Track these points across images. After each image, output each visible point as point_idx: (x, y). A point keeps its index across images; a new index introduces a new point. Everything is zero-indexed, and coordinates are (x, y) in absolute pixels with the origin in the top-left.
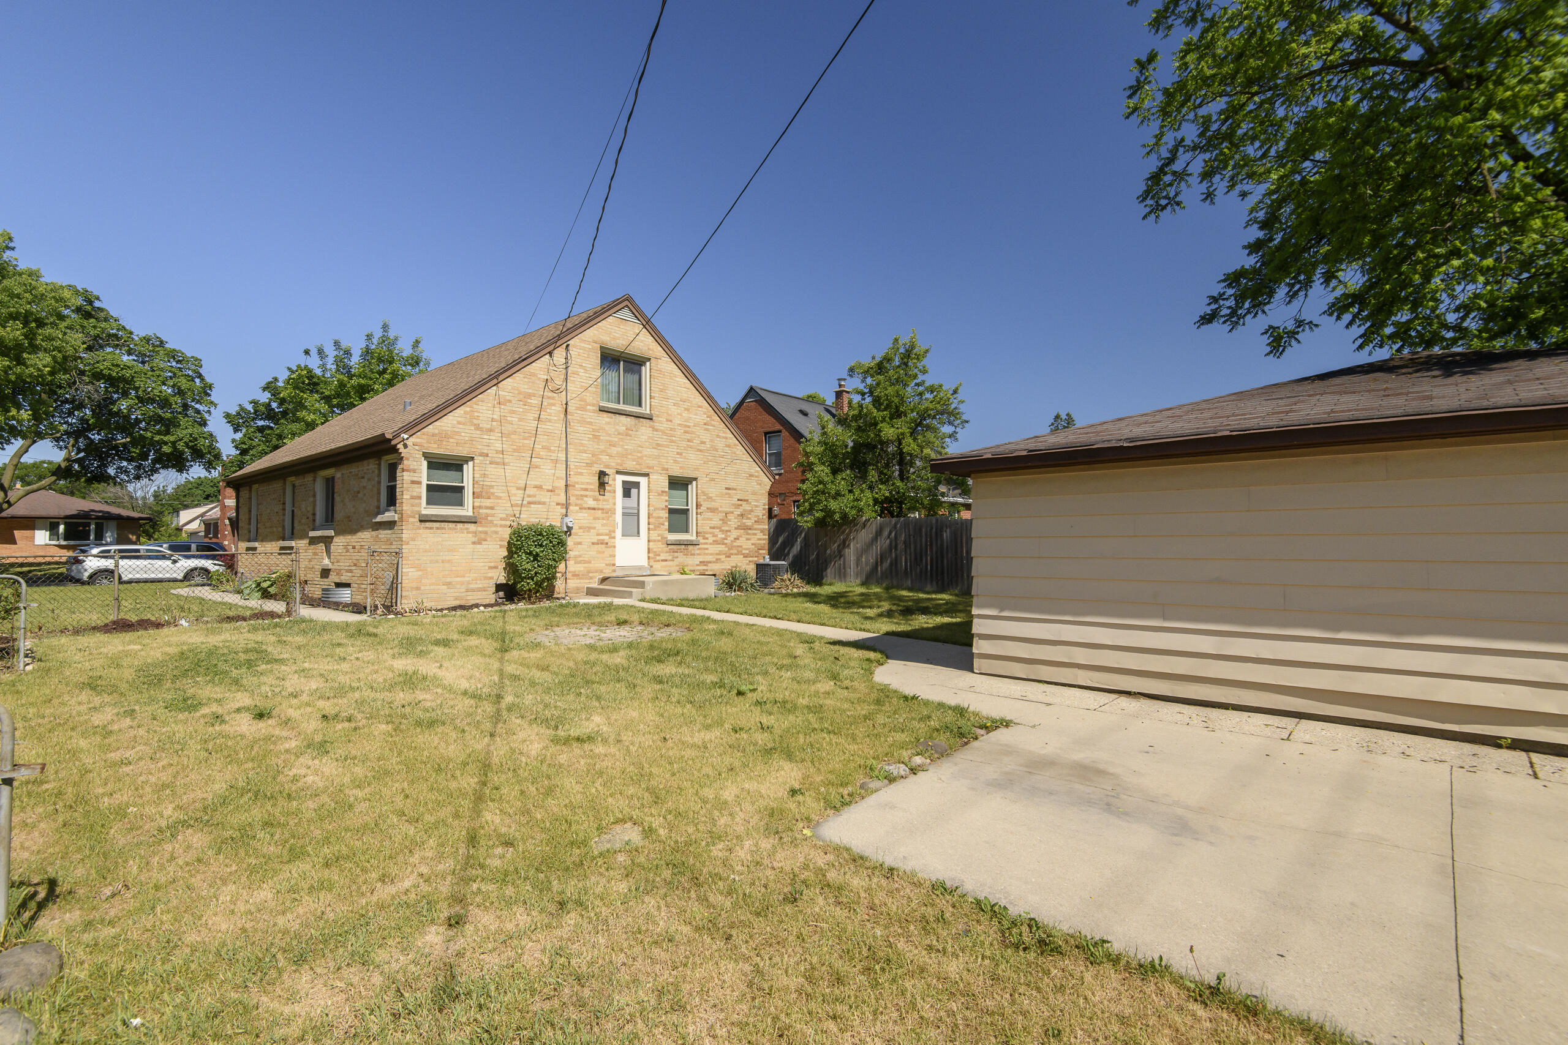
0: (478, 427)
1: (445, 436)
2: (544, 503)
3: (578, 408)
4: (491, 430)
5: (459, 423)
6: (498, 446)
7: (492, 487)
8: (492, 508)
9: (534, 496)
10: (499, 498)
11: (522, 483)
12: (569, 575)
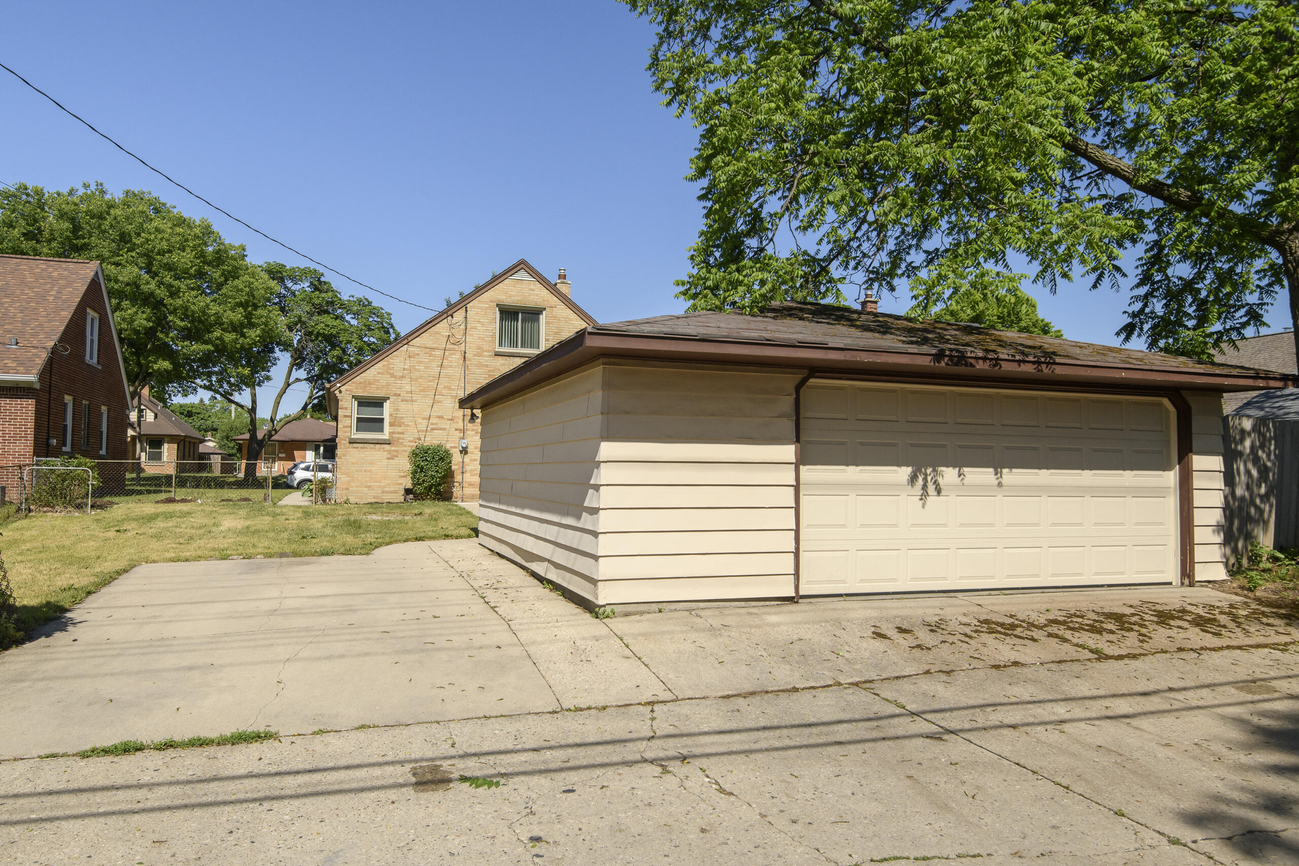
0: (392, 375)
1: (368, 383)
2: (444, 429)
3: (475, 355)
4: (403, 377)
5: (379, 373)
6: (408, 388)
7: (402, 418)
8: (403, 433)
9: (436, 424)
10: (409, 426)
11: (427, 414)
12: (465, 485)
